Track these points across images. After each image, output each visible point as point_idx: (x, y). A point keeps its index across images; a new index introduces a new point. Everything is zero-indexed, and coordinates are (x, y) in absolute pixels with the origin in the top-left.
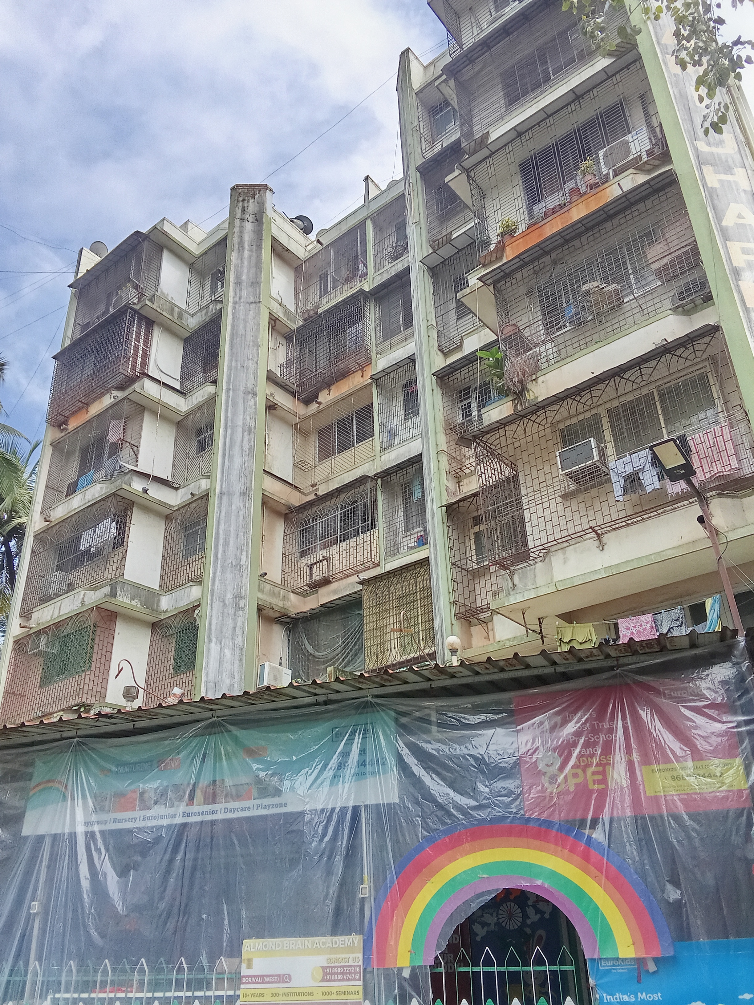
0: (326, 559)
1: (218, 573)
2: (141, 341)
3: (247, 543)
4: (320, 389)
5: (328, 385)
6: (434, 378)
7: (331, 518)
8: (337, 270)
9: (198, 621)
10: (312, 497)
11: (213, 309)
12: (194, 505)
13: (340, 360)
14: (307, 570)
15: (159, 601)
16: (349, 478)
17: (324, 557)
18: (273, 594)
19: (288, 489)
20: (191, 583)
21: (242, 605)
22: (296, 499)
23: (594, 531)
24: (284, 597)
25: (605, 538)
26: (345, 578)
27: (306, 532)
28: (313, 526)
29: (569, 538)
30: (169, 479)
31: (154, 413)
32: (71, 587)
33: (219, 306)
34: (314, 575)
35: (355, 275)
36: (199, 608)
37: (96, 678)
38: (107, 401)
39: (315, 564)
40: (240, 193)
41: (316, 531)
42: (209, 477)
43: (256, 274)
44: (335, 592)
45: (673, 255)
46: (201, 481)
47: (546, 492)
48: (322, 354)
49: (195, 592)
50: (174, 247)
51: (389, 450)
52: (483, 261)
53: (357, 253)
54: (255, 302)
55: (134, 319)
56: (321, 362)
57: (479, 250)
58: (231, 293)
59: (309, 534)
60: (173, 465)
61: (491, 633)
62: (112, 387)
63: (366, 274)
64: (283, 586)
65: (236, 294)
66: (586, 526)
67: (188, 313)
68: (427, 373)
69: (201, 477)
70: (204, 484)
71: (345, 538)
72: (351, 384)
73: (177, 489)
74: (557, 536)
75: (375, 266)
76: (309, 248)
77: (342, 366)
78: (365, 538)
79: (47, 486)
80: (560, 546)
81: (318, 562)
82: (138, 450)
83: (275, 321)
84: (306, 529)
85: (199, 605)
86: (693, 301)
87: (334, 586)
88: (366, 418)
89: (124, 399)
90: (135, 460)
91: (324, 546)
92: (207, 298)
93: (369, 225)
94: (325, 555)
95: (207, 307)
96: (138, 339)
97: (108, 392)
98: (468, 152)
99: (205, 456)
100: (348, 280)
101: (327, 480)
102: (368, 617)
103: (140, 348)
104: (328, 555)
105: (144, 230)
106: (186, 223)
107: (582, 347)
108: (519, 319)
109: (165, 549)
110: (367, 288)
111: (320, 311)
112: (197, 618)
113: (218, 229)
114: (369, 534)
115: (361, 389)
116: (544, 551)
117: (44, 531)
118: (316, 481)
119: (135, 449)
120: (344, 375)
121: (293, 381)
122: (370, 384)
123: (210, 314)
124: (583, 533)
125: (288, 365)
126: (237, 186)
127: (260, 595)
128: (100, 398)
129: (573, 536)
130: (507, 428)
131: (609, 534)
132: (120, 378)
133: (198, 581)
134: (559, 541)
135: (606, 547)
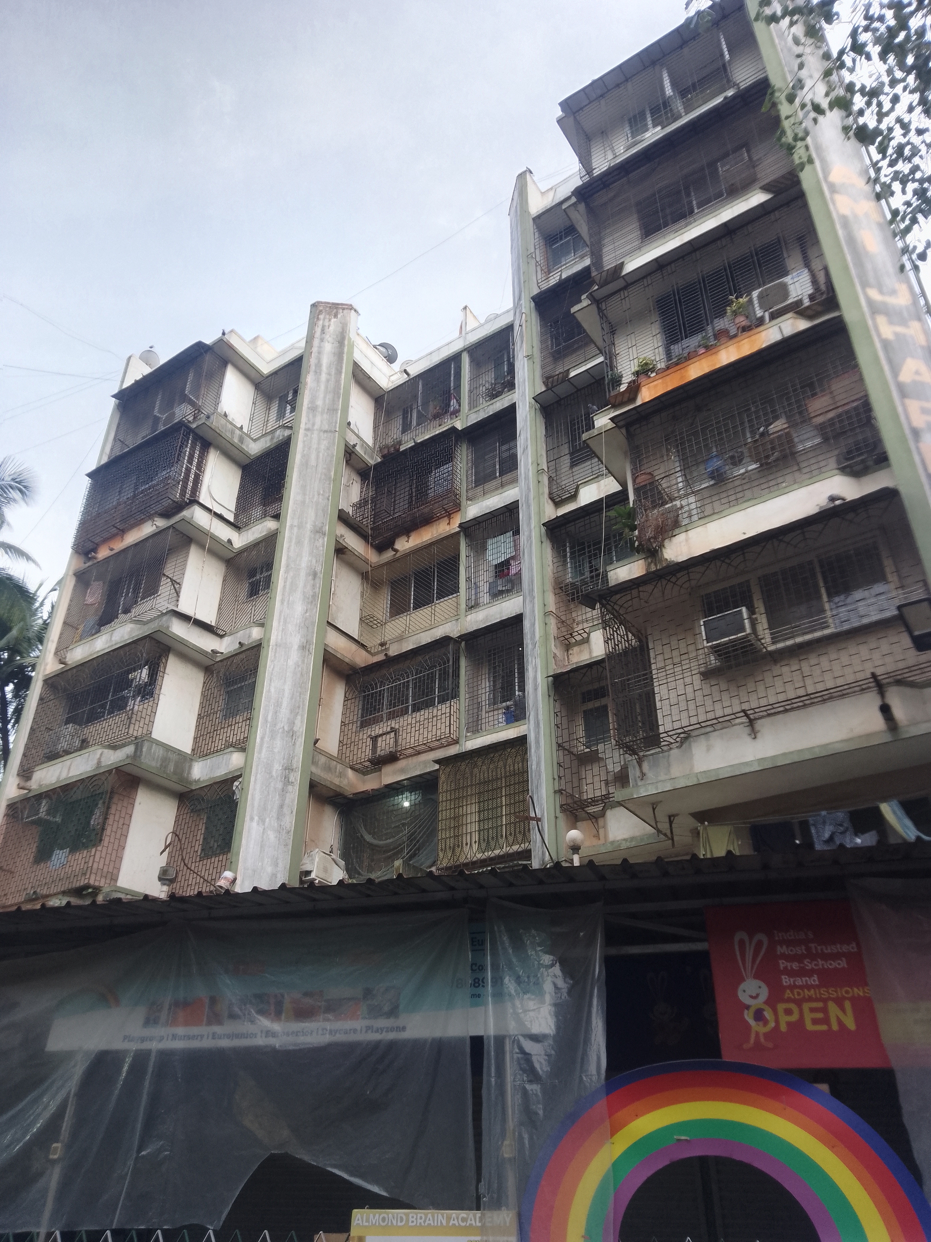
0: (393, 730)
1: (267, 739)
2: (195, 463)
3: (304, 705)
4: (397, 535)
5: (407, 530)
6: (543, 529)
7: (404, 683)
8: (425, 404)
9: (237, 796)
10: (381, 657)
11: (281, 434)
12: (241, 656)
13: (423, 504)
14: (369, 742)
15: (190, 767)
16: (426, 638)
17: (392, 728)
18: (328, 769)
19: (354, 647)
20: (231, 749)
21: (292, 779)
22: (361, 659)
23: (747, 715)
24: (340, 773)
25: (758, 724)
26: (415, 755)
27: (372, 697)
28: (380, 691)
29: (715, 721)
30: (213, 624)
31: (202, 546)
32: (84, 744)
33: (287, 433)
34: (379, 749)
35: (446, 413)
36: (240, 780)
37: (108, 856)
38: (148, 529)
39: (381, 735)
40: (321, 311)
41: (383, 697)
42: (262, 625)
43: (333, 400)
44: (402, 771)
45: (840, 410)
46: (252, 628)
47: (688, 666)
48: (402, 496)
49: (236, 759)
50: (240, 363)
51: (477, 610)
52: (613, 401)
53: (450, 388)
54: (331, 431)
55: (189, 438)
56: (402, 504)
57: (609, 388)
58: (304, 419)
59: (376, 700)
60: (219, 609)
61: (601, 831)
62: (156, 513)
63: (458, 411)
64: (340, 759)
65: (309, 420)
66: (737, 709)
67: (249, 436)
68: (533, 523)
69: (253, 625)
70: (256, 633)
71: (417, 708)
72: (435, 532)
73: (221, 637)
74: (702, 718)
75: (469, 403)
76: (393, 378)
77: (426, 510)
78: (444, 709)
79: (65, 623)
80: (703, 731)
81: (384, 734)
82: (180, 588)
83: (350, 454)
84: (372, 694)
85: (240, 776)
86: (863, 461)
87: (401, 764)
88: (451, 572)
89: (168, 528)
90: (175, 599)
91: (392, 716)
92: (272, 423)
93: (466, 359)
94: (393, 726)
95: (273, 432)
96: (190, 461)
97: (150, 519)
98: (598, 282)
99: (260, 601)
100: (436, 416)
101: (400, 639)
102: (444, 804)
103: (193, 471)
104: (397, 727)
105: (208, 340)
106: (256, 339)
107: (732, 504)
108: (656, 467)
109: (202, 706)
110: (459, 425)
111: (402, 449)
112: (237, 792)
113: (292, 347)
114: (448, 705)
115: (447, 538)
116: (682, 736)
117: (57, 675)
118: (386, 639)
119: (177, 586)
120: (427, 521)
121: (367, 524)
122: (458, 533)
123: (275, 440)
124: (733, 717)
125: (360, 505)
126: (319, 302)
127: (314, 769)
128: (140, 524)
129: (720, 720)
130: (641, 589)
131: (763, 720)
132: (166, 503)
133: (242, 746)
134: (703, 724)
135: (759, 735)
